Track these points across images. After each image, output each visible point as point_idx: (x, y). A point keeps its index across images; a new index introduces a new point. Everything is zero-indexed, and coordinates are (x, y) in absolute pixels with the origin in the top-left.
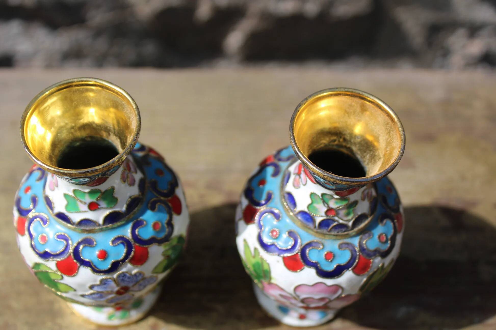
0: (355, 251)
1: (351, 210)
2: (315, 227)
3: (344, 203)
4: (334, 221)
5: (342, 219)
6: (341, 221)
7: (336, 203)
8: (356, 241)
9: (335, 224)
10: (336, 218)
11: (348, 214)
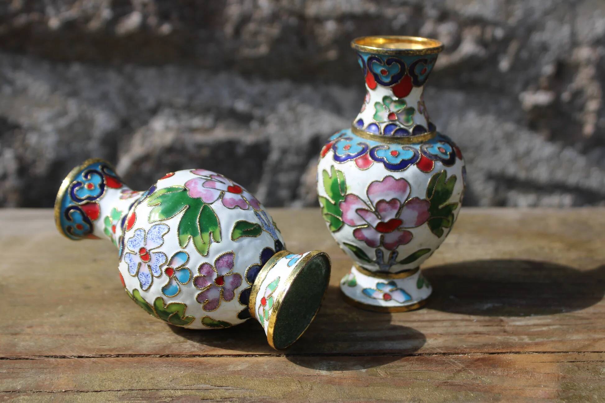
0: (418, 152)
1: (410, 116)
2: (381, 133)
3: (403, 107)
4: (396, 125)
5: (403, 125)
6: (402, 126)
7: (396, 107)
8: (418, 147)
9: (398, 128)
10: (398, 123)
11: (408, 121)
